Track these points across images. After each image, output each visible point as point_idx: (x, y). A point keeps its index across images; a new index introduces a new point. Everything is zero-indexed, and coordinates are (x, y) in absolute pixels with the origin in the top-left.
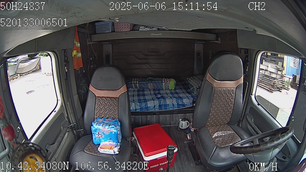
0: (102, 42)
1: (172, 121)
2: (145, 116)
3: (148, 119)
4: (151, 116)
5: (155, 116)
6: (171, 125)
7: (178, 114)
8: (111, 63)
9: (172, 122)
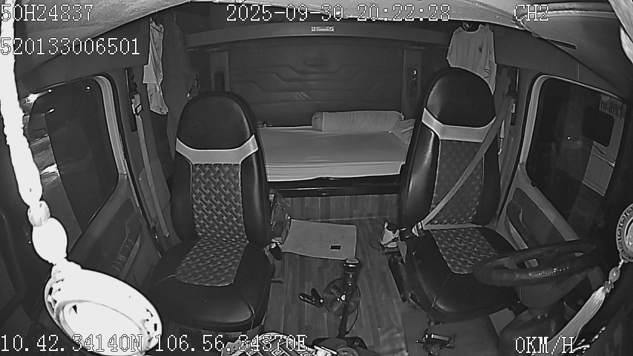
0: (208, 48)
1: (355, 209)
2: (300, 198)
3: (306, 205)
4: (311, 198)
5: (320, 198)
6: (352, 217)
7: (366, 196)
8: (227, 89)
9: (355, 211)
